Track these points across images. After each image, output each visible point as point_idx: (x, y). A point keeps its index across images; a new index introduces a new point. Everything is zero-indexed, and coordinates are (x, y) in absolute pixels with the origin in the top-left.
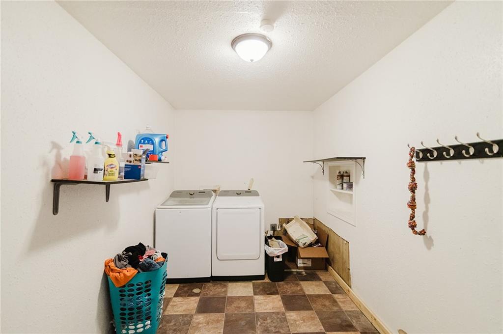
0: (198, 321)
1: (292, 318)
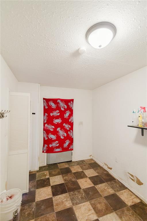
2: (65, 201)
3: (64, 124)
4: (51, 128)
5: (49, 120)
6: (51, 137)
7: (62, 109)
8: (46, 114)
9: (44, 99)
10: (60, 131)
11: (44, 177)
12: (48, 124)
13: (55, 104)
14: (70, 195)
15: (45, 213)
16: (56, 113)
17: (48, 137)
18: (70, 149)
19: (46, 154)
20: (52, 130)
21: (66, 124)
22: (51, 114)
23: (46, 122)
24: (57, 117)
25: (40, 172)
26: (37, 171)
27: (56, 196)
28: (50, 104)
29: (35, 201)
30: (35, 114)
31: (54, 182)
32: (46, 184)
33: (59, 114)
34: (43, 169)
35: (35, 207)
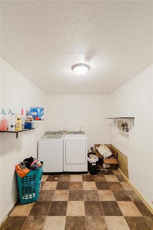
0: (57, 193)
1: (100, 193)
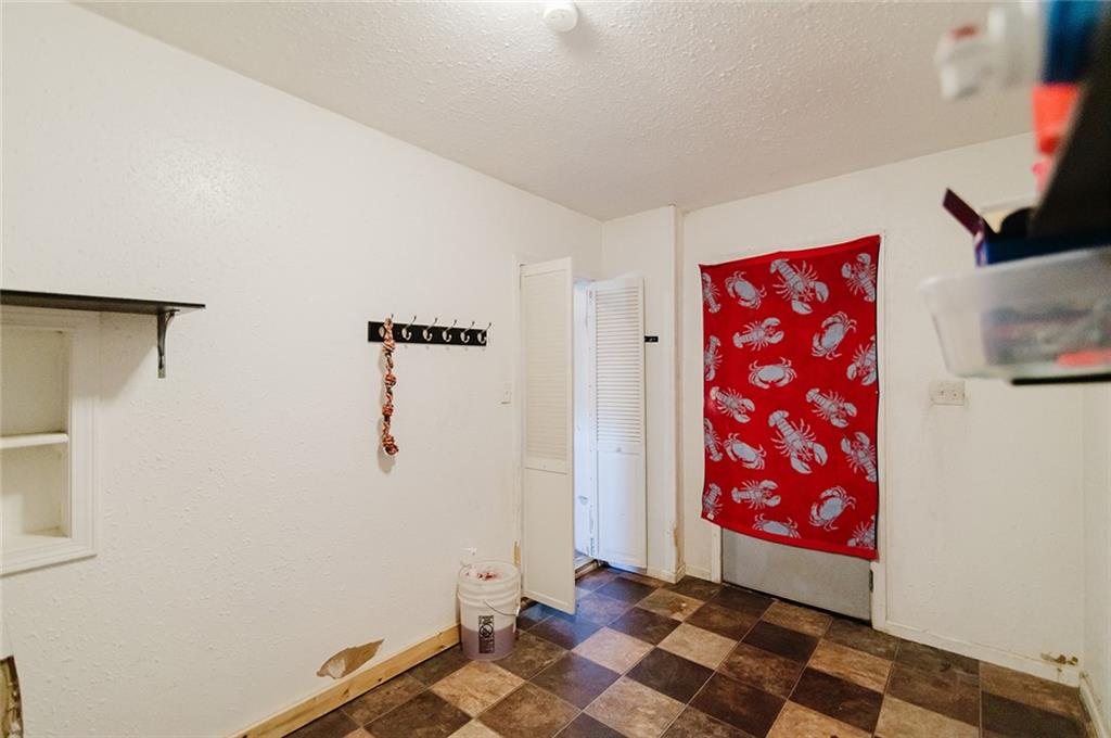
2: (646, 715)
3: (813, 395)
4: (740, 408)
5: (728, 371)
6: (741, 456)
7: (800, 308)
8: (715, 341)
9: (704, 269)
10: (786, 429)
11: (668, 612)
12: (723, 389)
13: (757, 286)
14: (686, 715)
15: (558, 691)
16: (760, 334)
17: (721, 449)
18: (852, 543)
19: (717, 529)
20: (742, 419)
21: (824, 392)
22: (738, 341)
23: (712, 376)
24: (769, 355)
25: (672, 590)
26: (667, 585)
27: (636, 683)
28: (730, 290)
29: (570, 649)
30: (655, 339)
31: (685, 644)
32: (648, 634)
33: (777, 338)
34: (695, 588)
35: (555, 660)
